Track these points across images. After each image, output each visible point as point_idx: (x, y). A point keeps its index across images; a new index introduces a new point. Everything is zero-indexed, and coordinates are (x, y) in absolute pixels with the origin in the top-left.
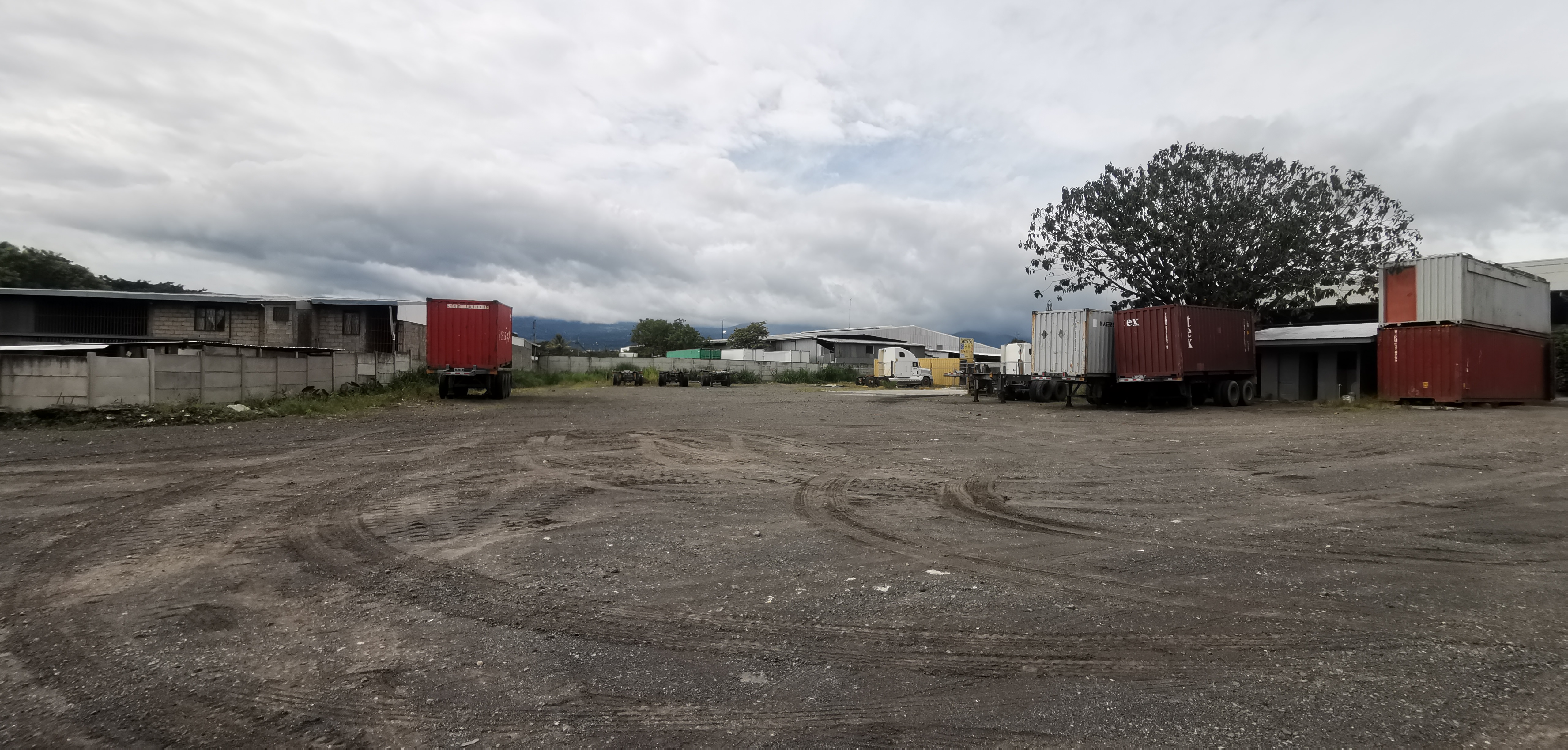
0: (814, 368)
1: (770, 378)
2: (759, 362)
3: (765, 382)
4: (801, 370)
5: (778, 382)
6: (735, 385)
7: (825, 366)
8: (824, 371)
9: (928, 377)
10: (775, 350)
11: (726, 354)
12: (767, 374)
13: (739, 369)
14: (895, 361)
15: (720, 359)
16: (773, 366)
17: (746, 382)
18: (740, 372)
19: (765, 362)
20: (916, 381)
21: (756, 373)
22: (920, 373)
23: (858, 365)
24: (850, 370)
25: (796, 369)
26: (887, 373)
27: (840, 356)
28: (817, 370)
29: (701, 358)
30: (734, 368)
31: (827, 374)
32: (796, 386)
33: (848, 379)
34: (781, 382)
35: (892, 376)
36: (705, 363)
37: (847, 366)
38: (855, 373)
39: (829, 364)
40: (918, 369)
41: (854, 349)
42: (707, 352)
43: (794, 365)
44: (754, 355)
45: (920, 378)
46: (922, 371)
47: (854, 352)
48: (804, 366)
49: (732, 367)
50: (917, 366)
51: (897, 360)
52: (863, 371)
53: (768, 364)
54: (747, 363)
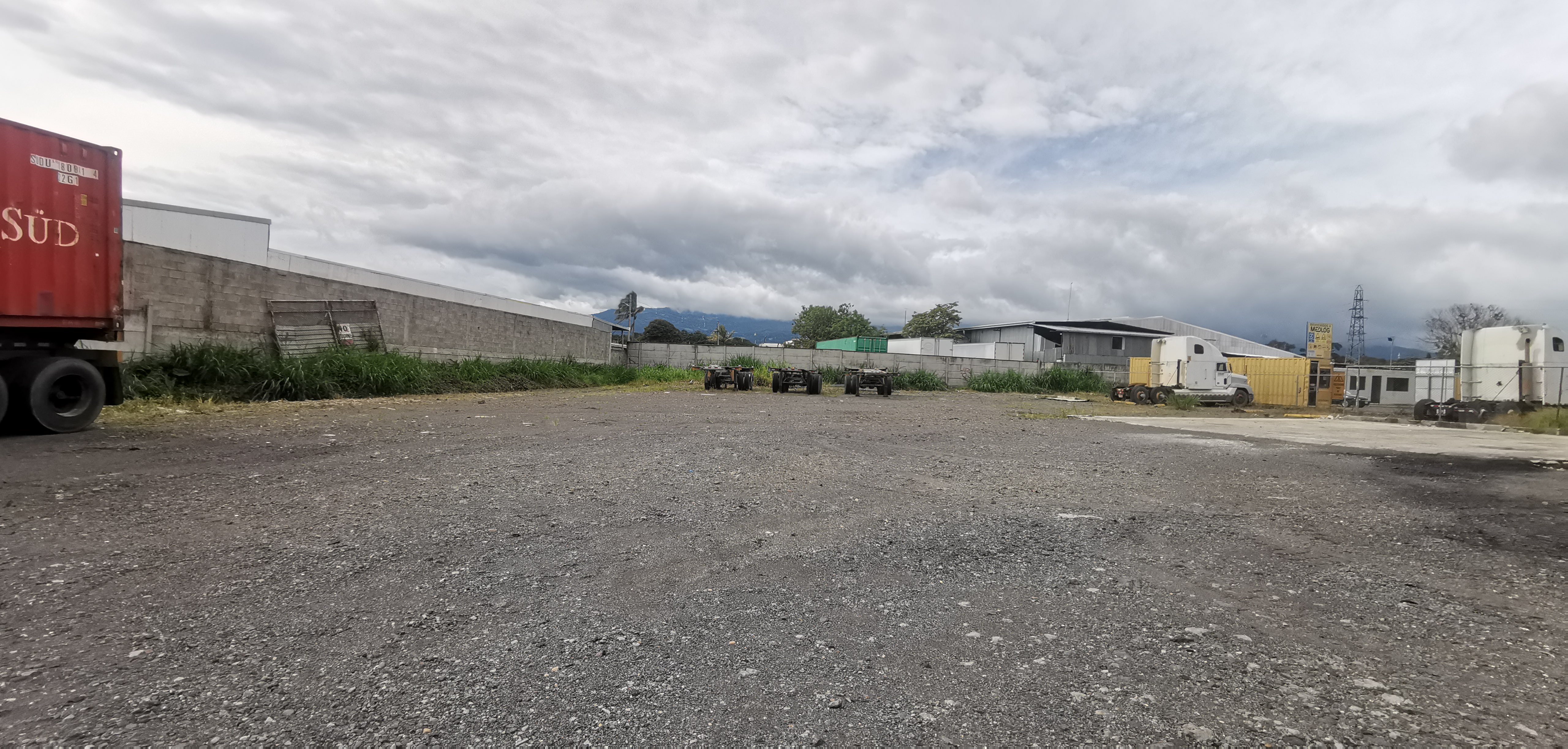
0: (1031, 370)
1: (961, 383)
2: (944, 359)
3: (953, 388)
4: (1011, 374)
5: (974, 389)
6: (901, 392)
7: (1049, 366)
8: (1047, 374)
9: (1244, 390)
10: (970, 342)
11: (893, 346)
12: (955, 377)
13: (913, 368)
14: (1184, 359)
15: (886, 352)
16: (966, 365)
17: (922, 389)
18: (913, 371)
19: (954, 359)
20: (1224, 397)
21: (940, 374)
22: (1229, 382)
23: (1101, 366)
24: (1088, 373)
25: (1003, 369)
26: (1167, 379)
27: (1071, 353)
28: (1035, 372)
29: (857, 351)
30: (904, 367)
31: (1053, 378)
32: (1003, 396)
33: (1086, 388)
34: (979, 390)
35: (1179, 387)
36: (861, 357)
37: (1083, 368)
38: (1097, 379)
39: (1055, 363)
40: (1226, 375)
41: (1093, 343)
42: (866, 342)
43: (1000, 364)
44: (937, 348)
45: (1231, 391)
46: (1233, 379)
47: (1093, 346)
48: (1014, 367)
49: (901, 365)
50: (1225, 369)
51: (1189, 358)
52: (1111, 376)
53: (959, 361)
54: (925, 360)
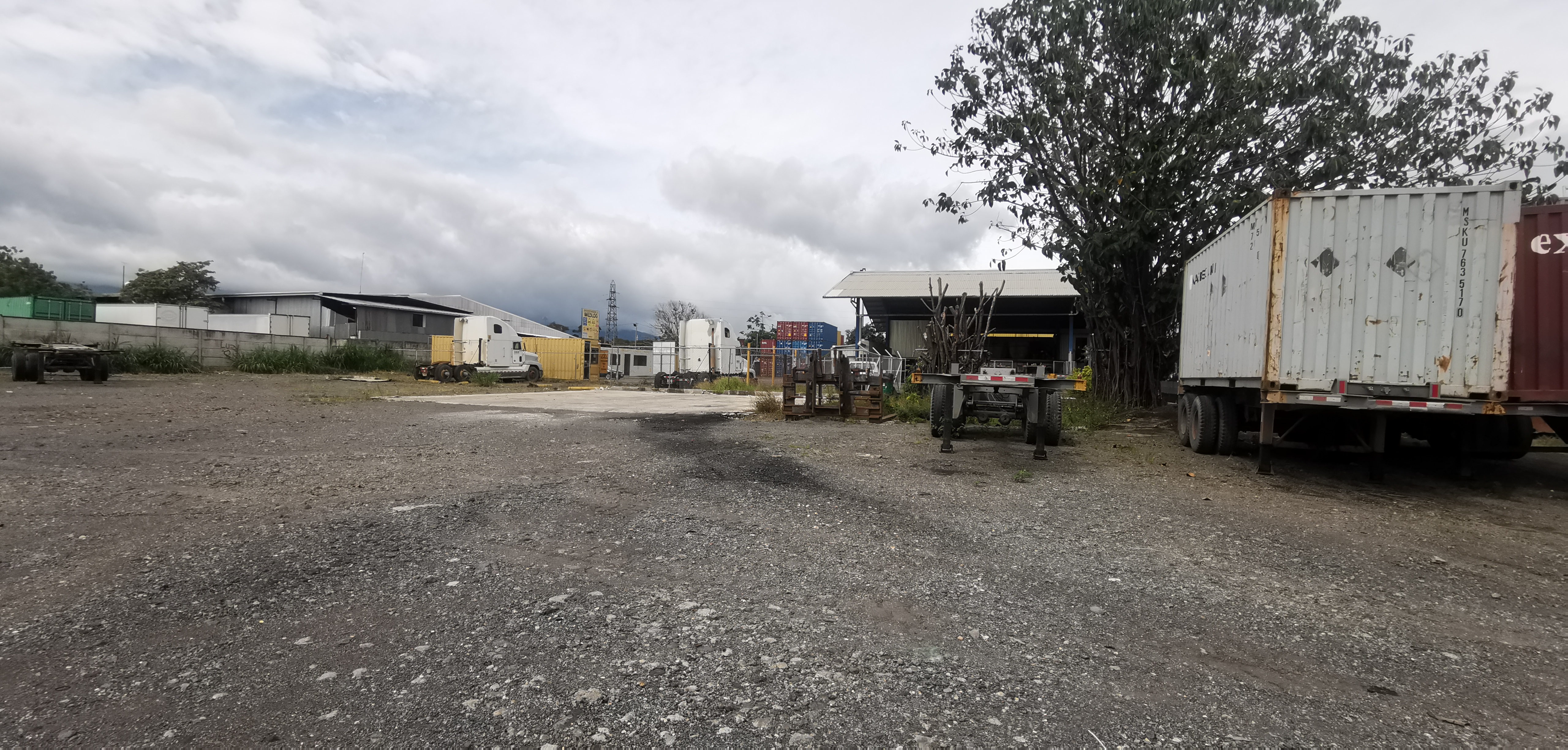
0: (320, 347)
1: (223, 362)
2: (195, 332)
3: (211, 370)
4: (293, 351)
5: (242, 370)
6: (125, 377)
7: (341, 343)
8: (339, 352)
9: (536, 366)
10: (233, 312)
11: (104, 312)
12: (213, 354)
13: (144, 343)
14: (485, 338)
15: (93, 321)
16: (229, 340)
17: (160, 371)
18: (144, 348)
19: (210, 333)
20: (520, 373)
21: (189, 351)
22: (523, 359)
23: (402, 344)
24: (387, 351)
25: (282, 346)
26: (470, 358)
27: (368, 329)
28: (325, 350)
29: (34, 317)
30: (125, 342)
31: (347, 357)
32: (283, 378)
33: (386, 367)
34: (250, 371)
35: (481, 364)
36: (45, 327)
37: (382, 345)
38: (398, 357)
39: (349, 340)
40: (521, 353)
41: (392, 319)
42: (51, 305)
43: (277, 340)
44: (183, 318)
45: (525, 368)
46: (527, 357)
47: (392, 322)
48: (298, 343)
49: (122, 339)
50: (520, 348)
51: (489, 337)
52: (412, 354)
53: (218, 336)
54: (164, 333)
